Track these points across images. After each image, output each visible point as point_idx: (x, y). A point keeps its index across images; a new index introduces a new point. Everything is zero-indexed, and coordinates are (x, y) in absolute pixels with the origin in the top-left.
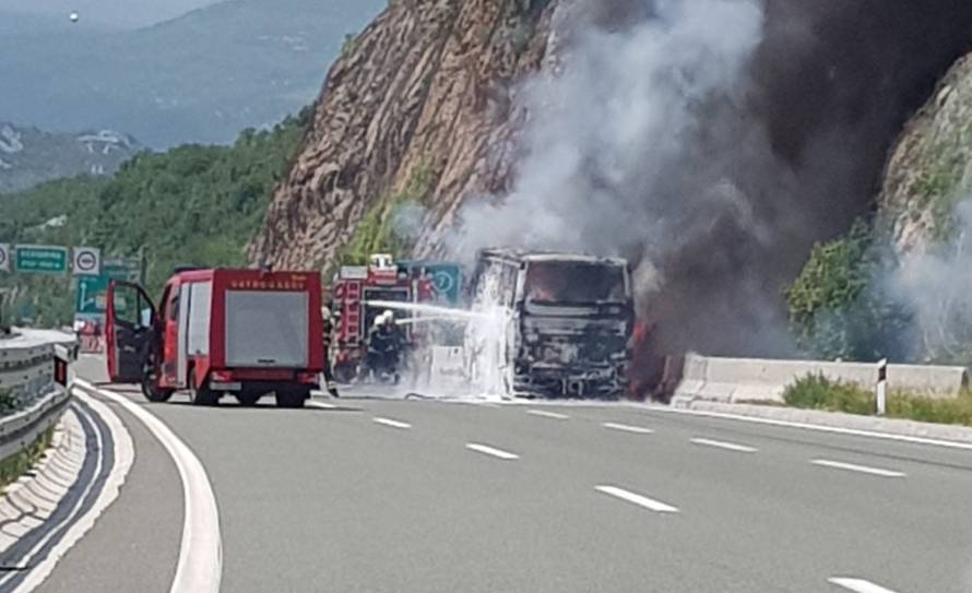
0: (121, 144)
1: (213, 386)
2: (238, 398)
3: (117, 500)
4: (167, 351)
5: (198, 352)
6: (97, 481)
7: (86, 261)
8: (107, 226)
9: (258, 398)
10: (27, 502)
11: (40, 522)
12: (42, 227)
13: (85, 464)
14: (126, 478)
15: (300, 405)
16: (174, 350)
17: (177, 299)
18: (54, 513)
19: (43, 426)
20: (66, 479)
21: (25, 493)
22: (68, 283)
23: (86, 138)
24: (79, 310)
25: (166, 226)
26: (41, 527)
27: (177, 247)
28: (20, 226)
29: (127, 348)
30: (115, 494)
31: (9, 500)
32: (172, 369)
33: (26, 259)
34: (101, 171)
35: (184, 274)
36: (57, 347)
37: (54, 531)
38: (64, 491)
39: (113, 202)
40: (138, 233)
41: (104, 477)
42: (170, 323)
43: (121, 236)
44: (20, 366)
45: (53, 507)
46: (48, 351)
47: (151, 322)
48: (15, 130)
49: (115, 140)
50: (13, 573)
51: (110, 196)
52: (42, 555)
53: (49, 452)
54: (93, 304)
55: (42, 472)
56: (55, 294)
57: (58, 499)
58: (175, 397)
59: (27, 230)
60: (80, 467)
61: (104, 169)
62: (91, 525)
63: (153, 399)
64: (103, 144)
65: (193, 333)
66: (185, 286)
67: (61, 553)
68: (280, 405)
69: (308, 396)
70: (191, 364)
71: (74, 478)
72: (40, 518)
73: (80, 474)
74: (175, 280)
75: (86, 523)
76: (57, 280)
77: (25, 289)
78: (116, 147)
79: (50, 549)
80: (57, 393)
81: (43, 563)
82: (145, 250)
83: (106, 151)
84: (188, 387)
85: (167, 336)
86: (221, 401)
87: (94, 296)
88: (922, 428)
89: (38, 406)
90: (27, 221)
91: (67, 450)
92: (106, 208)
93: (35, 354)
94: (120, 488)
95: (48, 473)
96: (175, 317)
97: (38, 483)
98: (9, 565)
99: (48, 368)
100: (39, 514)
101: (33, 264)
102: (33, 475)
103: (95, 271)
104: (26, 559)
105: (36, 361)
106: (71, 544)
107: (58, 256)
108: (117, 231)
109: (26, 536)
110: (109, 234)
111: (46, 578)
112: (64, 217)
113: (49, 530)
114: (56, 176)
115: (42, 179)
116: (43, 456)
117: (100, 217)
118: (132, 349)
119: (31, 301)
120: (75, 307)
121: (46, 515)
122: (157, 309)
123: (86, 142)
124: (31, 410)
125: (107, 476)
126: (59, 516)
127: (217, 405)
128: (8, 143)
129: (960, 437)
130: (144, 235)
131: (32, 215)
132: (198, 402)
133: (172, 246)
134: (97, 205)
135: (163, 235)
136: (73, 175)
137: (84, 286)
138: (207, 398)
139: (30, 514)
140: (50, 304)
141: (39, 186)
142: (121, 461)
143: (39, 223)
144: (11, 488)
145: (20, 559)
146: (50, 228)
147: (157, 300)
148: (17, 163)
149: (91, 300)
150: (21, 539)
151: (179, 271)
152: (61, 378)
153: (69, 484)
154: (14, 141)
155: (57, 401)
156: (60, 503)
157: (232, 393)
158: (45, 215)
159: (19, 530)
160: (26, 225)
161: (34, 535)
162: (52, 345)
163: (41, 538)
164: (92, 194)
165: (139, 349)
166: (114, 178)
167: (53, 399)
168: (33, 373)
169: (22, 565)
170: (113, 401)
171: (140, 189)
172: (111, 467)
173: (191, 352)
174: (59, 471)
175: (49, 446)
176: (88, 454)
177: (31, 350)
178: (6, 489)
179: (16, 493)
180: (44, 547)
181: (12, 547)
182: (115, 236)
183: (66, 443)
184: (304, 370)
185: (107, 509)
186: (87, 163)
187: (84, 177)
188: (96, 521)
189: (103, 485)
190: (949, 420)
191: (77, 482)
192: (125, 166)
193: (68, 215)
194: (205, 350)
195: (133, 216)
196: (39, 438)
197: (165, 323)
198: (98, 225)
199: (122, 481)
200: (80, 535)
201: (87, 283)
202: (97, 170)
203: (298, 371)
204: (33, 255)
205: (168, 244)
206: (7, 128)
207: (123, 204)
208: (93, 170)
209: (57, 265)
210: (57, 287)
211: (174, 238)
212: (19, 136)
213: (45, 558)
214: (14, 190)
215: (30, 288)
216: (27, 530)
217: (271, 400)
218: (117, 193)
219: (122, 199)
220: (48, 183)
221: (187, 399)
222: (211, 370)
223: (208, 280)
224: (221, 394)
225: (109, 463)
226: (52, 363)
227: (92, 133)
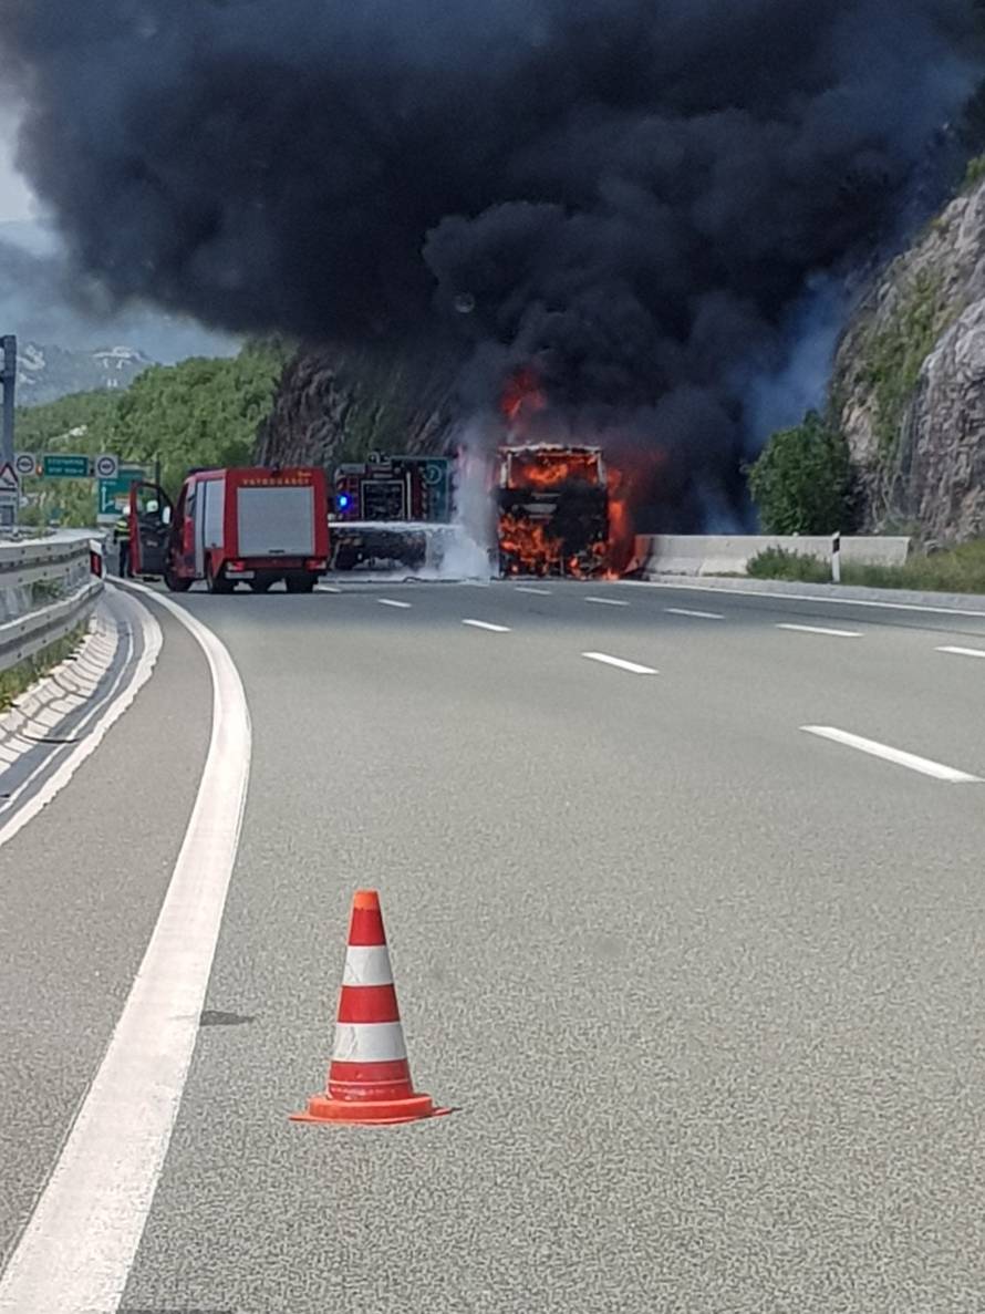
0: (133, 359)
1: (228, 575)
2: (251, 585)
3: (150, 679)
4: (186, 544)
5: (214, 545)
6: (131, 662)
7: (105, 467)
8: (123, 435)
9: (270, 584)
10: (72, 682)
11: (84, 700)
12: (66, 436)
13: (118, 648)
14: (157, 659)
15: (309, 590)
16: (192, 545)
17: (194, 496)
18: (96, 692)
19: (82, 615)
20: (103, 661)
21: (69, 674)
22: (90, 487)
23: (101, 355)
24: (101, 511)
25: (177, 433)
26: (86, 704)
27: (187, 451)
28: (46, 435)
29: (150, 543)
30: (149, 673)
31: (55, 681)
32: (190, 561)
33: (52, 466)
34: (115, 384)
35: (199, 474)
36: (92, 542)
37: (97, 707)
38: (102, 672)
39: (128, 413)
40: (152, 439)
41: (136, 658)
42: (188, 519)
43: (137, 442)
44: (62, 559)
45: (94, 686)
46: (85, 545)
47: (171, 519)
48: (38, 348)
49: (127, 355)
50: (63, 745)
51: (126, 406)
52: (88, 729)
53: (87, 638)
54: (113, 507)
55: (83, 657)
56: (79, 498)
57: (97, 679)
58: (194, 586)
59: (52, 440)
60: (114, 650)
61: (119, 383)
62: (130, 701)
63: (174, 589)
64: (116, 360)
65: (209, 528)
66: (201, 485)
67: (107, 726)
68: (290, 590)
69: (316, 582)
70: (208, 555)
71: (110, 660)
72: (82, 696)
73: (115, 656)
74: (191, 480)
75: (126, 699)
76: (80, 485)
77: (52, 494)
78: (129, 363)
79: (95, 724)
80: (93, 583)
81: (91, 736)
82: (159, 454)
83: (119, 366)
84: (206, 578)
85: (185, 531)
86: (236, 588)
87: (113, 499)
88: (873, 593)
89: (78, 596)
90: (52, 431)
91: (103, 635)
92: (122, 418)
93: (74, 549)
94: (153, 668)
95: (88, 656)
96: (192, 514)
97: (80, 666)
98: (61, 738)
99: (85, 560)
100: (82, 692)
101: (59, 470)
102: (75, 659)
103: (114, 475)
104: (74, 732)
105: (74, 555)
106: (115, 718)
107: (81, 463)
108: (133, 438)
109: (72, 712)
110: (126, 442)
111: (96, 748)
112: (84, 428)
113: (93, 706)
114: (77, 390)
115: (64, 394)
116: (83, 642)
117: (117, 427)
118: (155, 544)
119: (58, 504)
120: (97, 509)
121: (89, 694)
122: (175, 505)
123: (101, 359)
124: (73, 599)
125: (139, 658)
126: (100, 695)
127: (232, 592)
128: (32, 361)
129: (908, 599)
130: (157, 443)
131: (56, 426)
132: (214, 591)
133: (182, 452)
134: (115, 414)
135: (174, 442)
136: (91, 389)
137: (104, 490)
138: (223, 587)
139: (74, 693)
140: (74, 507)
141: (61, 400)
142: (152, 643)
143: (62, 433)
144: (56, 671)
145: (68, 734)
146: (72, 437)
147: (174, 499)
148: (40, 379)
149: (111, 503)
150: (67, 715)
151: (193, 472)
152: (97, 569)
153: (106, 666)
154: (36, 359)
155: (94, 591)
156: (100, 683)
157: (246, 581)
158: (67, 426)
159: (66, 706)
160: (51, 435)
161: (79, 712)
162: (88, 540)
163: (86, 714)
164: (110, 405)
165: (160, 545)
166: (128, 391)
167: (90, 589)
168: (73, 565)
169: (70, 738)
170: (139, 592)
171: (153, 400)
172: (143, 650)
173: (208, 545)
174: (98, 655)
175: (87, 633)
176: (120, 639)
177: (71, 545)
178: (53, 671)
179: (61, 675)
180: (89, 722)
181: (60, 722)
182: (130, 444)
183: (101, 630)
184: (311, 558)
185: (143, 686)
186: (103, 378)
187: (101, 391)
188: (135, 697)
189: (136, 666)
190: (898, 585)
191: (113, 664)
192: (138, 379)
193: (88, 425)
194: (220, 543)
195: (147, 424)
196: (78, 626)
197: (183, 520)
198: (115, 434)
199: (153, 662)
200: (122, 710)
201: (107, 487)
202: (112, 384)
203: (305, 559)
204: (59, 462)
205: (180, 448)
206: (31, 347)
207: (138, 414)
208: (109, 384)
209: (81, 471)
210: (81, 491)
211: (184, 443)
212: (41, 354)
213: (91, 732)
214: (40, 404)
215: (58, 492)
216: (72, 707)
217: (281, 586)
218: (133, 404)
219: (136, 411)
220: (69, 396)
221: (205, 588)
222: (225, 561)
223: (221, 478)
224: (236, 582)
225: (140, 647)
226: (88, 557)
227: (108, 349)
